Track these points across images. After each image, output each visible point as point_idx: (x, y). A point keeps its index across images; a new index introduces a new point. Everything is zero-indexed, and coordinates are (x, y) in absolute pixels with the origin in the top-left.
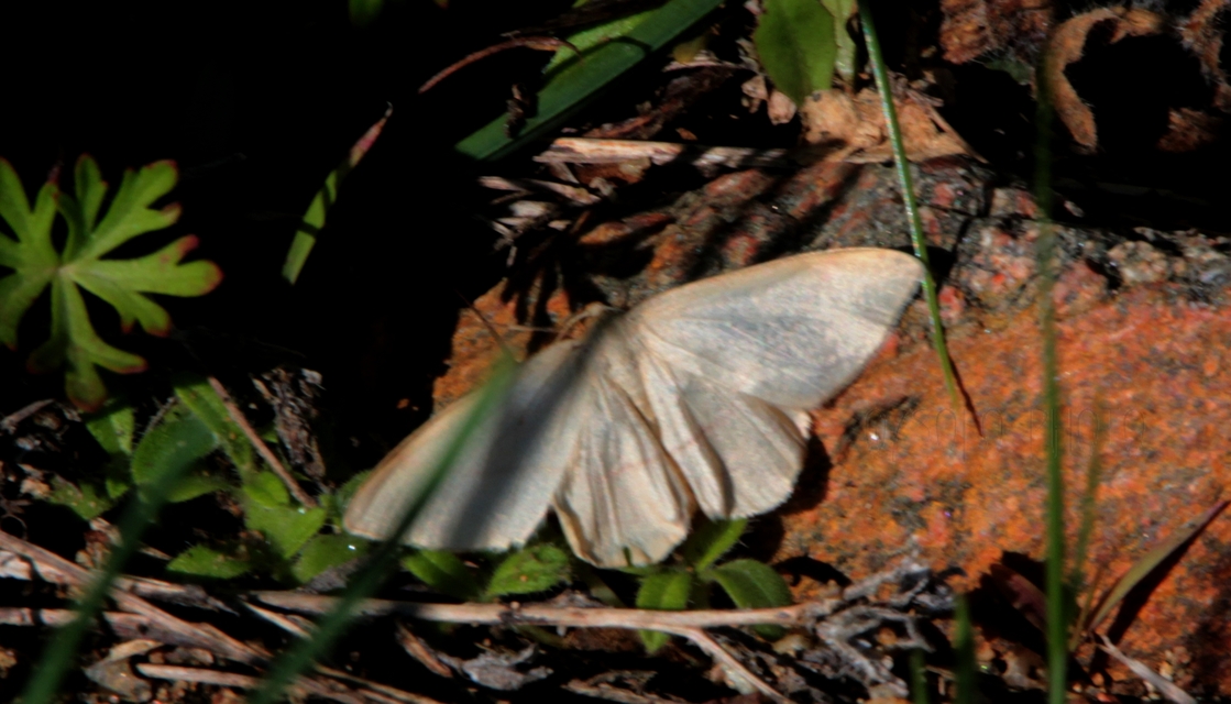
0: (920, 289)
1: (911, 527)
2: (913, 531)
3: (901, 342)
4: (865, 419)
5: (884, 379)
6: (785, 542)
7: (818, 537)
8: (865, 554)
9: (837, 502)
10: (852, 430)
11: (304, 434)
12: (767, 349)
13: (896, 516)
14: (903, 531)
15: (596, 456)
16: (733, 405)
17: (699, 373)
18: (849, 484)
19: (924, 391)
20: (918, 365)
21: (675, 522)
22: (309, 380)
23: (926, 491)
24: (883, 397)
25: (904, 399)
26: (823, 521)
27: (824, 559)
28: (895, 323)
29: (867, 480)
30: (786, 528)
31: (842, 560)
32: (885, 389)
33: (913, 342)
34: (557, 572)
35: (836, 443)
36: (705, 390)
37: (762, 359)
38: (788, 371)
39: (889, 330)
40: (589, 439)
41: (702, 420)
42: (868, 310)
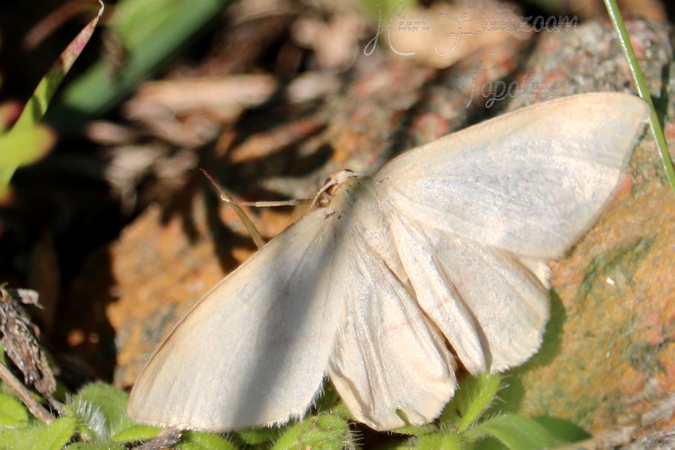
0: (646, 128)
1: (649, 371)
2: (651, 375)
3: (634, 181)
4: (602, 264)
5: (620, 222)
6: (526, 401)
7: (558, 393)
8: (604, 405)
9: (577, 354)
10: (589, 277)
11: (35, 350)
12: (510, 201)
13: (634, 363)
14: (642, 377)
15: (361, 320)
16: (481, 258)
17: (448, 230)
18: (588, 334)
19: (658, 230)
20: (652, 204)
21: (443, 380)
22: (26, 301)
23: (663, 332)
24: (621, 239)
25: (639, 241)
26: (563, 375)
27: (565, 416)
28: (626, 164)
29: (606, 328)
30: (526, 387)
31: (582, 414)
32: (622, 231)
33: (645, 181)
34: (340, 438)
35: (575, 292)
36: (455, 247)
37: (507, 212)
38: (532, 222)
39: (621, 171)
40: (354, 305)
41: (454, 277)
42: (599, 155)
